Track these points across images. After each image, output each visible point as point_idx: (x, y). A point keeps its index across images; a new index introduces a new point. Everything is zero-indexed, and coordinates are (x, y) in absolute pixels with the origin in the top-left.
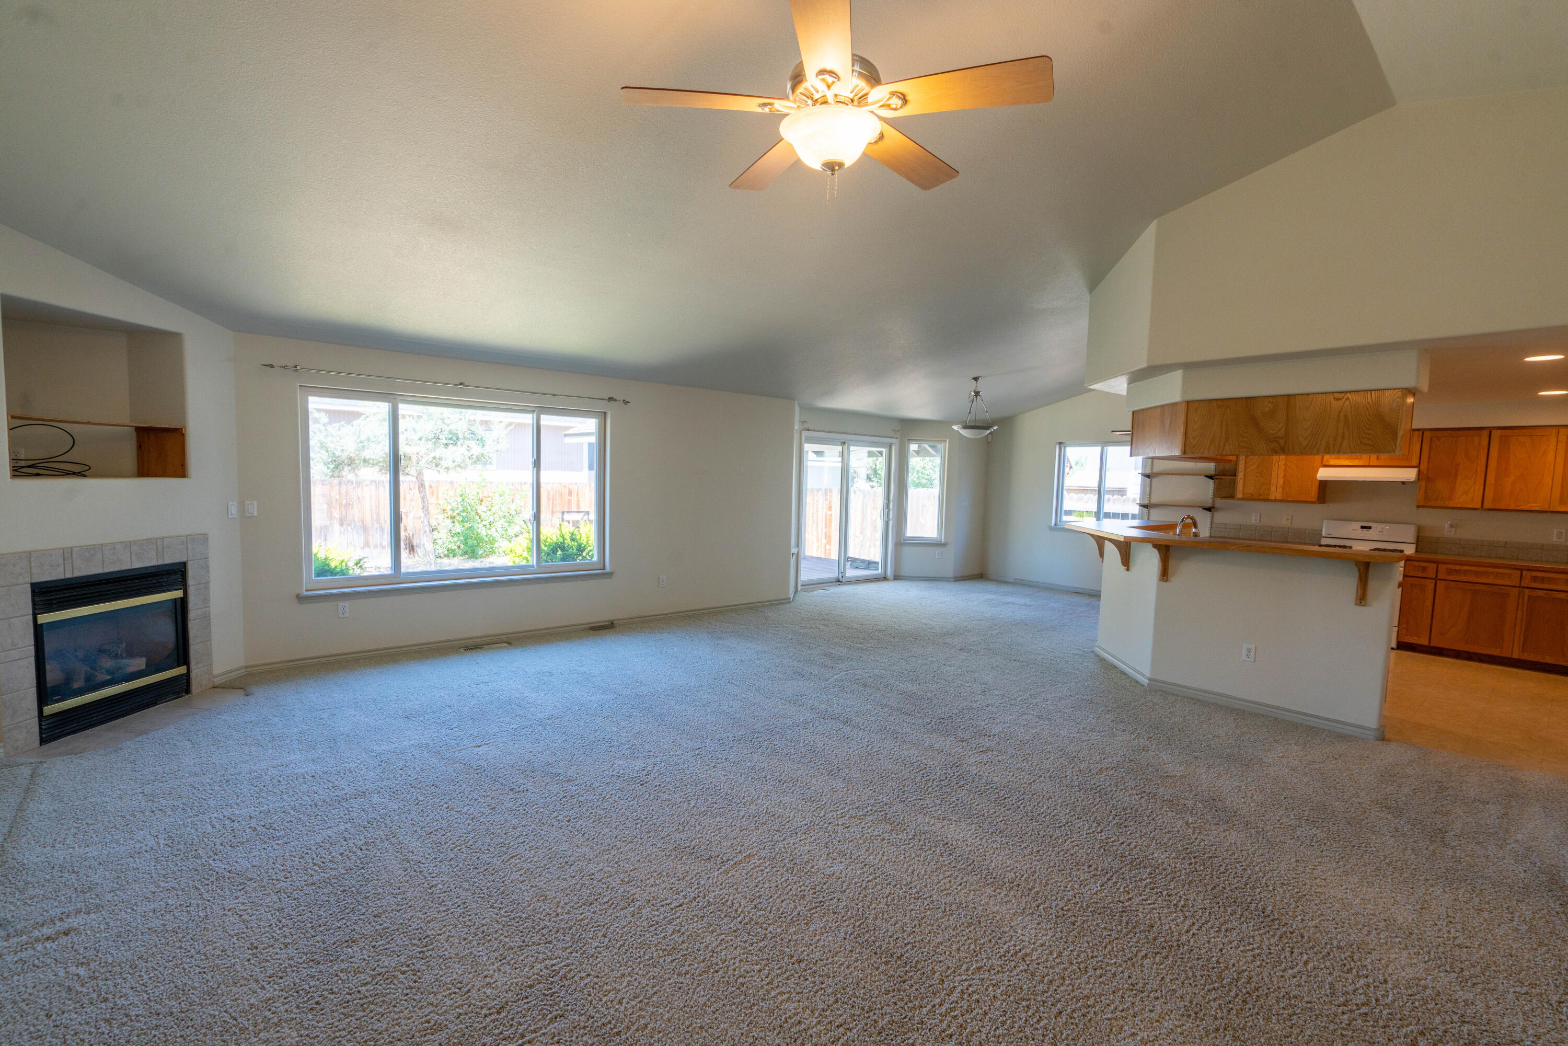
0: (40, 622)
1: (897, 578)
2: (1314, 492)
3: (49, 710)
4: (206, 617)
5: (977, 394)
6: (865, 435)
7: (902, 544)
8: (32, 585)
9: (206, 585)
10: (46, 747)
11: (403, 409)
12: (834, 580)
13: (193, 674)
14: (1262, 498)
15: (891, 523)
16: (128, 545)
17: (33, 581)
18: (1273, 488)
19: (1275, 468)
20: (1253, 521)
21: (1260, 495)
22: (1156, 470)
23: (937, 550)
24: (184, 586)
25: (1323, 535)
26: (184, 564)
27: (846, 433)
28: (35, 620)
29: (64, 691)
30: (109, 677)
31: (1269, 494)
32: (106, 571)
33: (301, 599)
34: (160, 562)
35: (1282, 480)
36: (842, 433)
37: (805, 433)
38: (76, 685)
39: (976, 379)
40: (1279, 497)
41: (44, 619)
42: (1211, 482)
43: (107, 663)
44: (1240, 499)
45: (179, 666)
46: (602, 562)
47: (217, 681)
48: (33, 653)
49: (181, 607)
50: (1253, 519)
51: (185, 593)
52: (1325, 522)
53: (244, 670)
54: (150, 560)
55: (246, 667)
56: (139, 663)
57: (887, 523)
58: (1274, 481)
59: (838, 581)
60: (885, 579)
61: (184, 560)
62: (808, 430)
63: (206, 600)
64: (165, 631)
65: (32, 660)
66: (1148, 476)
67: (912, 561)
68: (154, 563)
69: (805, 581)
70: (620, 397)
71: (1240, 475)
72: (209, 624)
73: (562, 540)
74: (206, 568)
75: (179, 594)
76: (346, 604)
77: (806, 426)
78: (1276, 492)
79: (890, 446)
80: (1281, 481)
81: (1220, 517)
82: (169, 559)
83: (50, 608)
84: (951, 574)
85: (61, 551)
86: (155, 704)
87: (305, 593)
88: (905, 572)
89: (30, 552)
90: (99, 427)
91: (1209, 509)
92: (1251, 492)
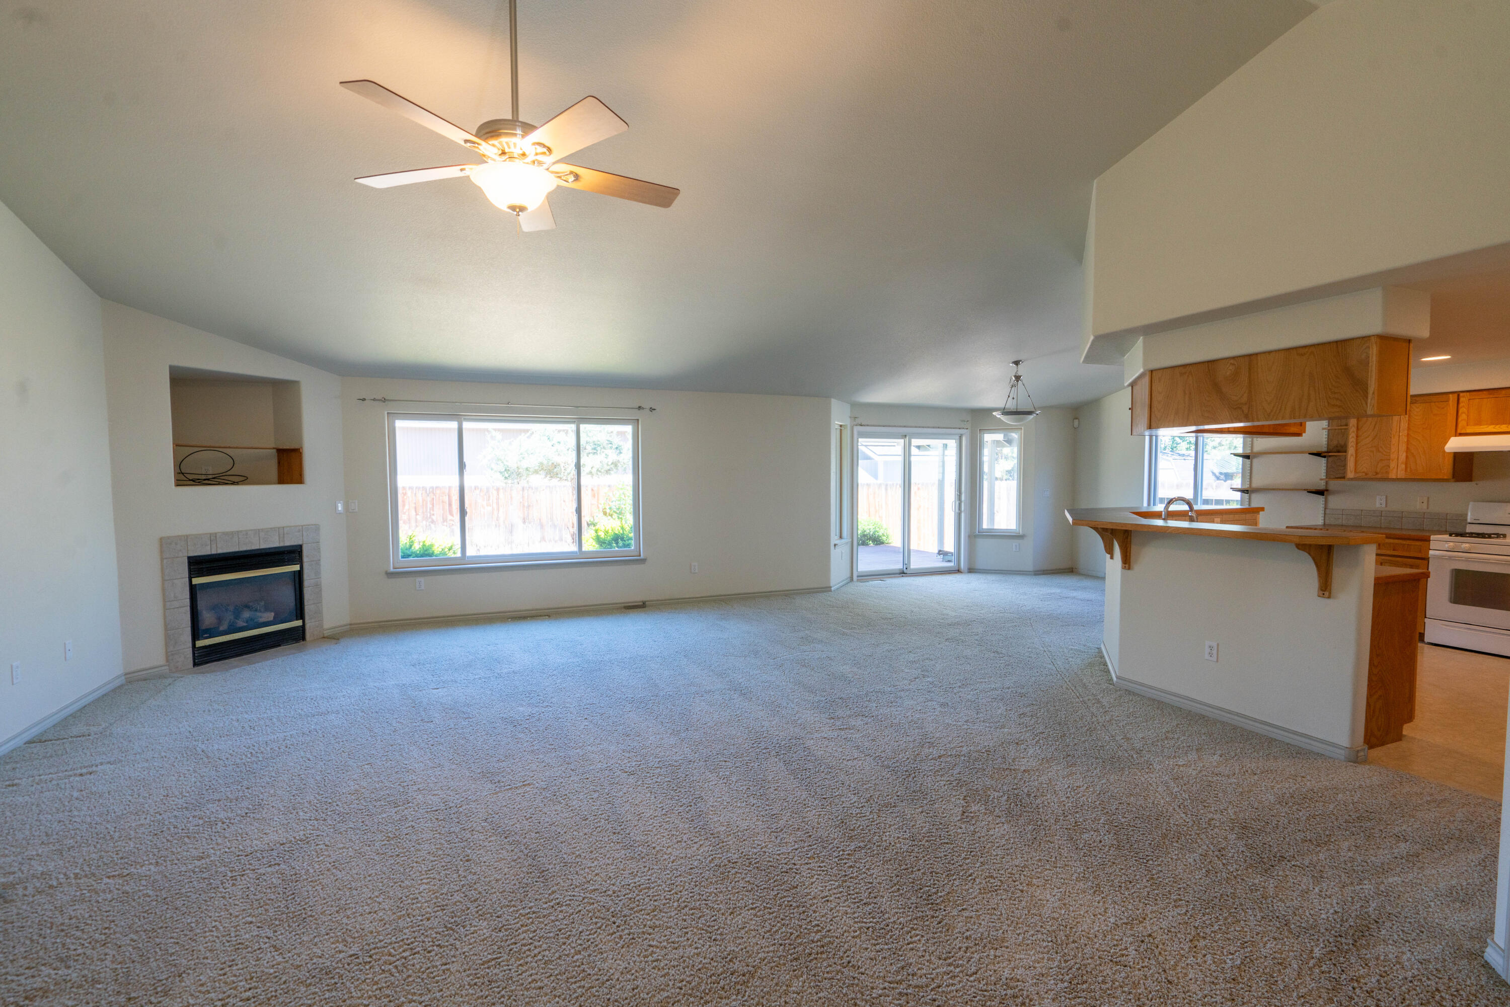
0: (194, 583)
1: (971, 570)
2: (1447, 468)
3: (200, 643)
4: (318, 586)
5: (1018, 378)
6: (928, 427)
7: (976, 536)
8: (189, 558)
9: (318, 563)
10: (196, 668)
11: (466, 425)
12: (898, 572)
13: (307, 626)
14: (1380, 477)
15: (963, 515)
16: (257, 532)
17: (190, 555)
18: (1393, 465)
19: (1394, 441)
20: (1378, 505)
21: (1377, 473)
22: (1256, 449)
23: (1015, 543)
24: (300, 561)
25: (1469, 521)
26: (301, 546)
27: (905, 427)
28: (190, 581)
29: (211, 632)
30: (245, 624)
31: (1387, 473)
32: (241, 549)
33: (390, 575)
34: (282, 545)
35: (1405, 454)
36: (900, 426)
37: (856, 429)
38: (221, 628)
39: (1017, 363)
40: (1401, 474)
41: (196, 581)
42: (1324, 460)
43: (246, 614)
44: (1352, 479)
45: (297, 620)
46: (638, 550)
47: (326, 633)
48: (189, 604)
49: (298, 577)
50: (1379, 503)
51: (302, 567)
52: (1471, 505)
53: (348, 627)
54: (273, 542)
55: (351, 625)
56: (270, 616)
57: (960, 514)
58: (1394, 456)
59: (902, 573)
60: (958, 571)
61: (300, 543)
62: (861, 425)
63: (318, 573)
64: (287, 595)
65: (188, 608)
66: (1246, 457)
67: (987, 552)
68: (276, 545)
69: (862, 572)
70: (647, 406)
71: (1351, 451)
72: (321, 590)
73: (621, 532)
74: (318, 550)
75: (297, 568)
76: (422, 580)
77: (858, 421)
78: (1397, 470)
79: (961, 437)
80: (1403, 456)
81: (1336, 502)
82: (289, 542)
83: (201, 574)
84: (1030, 567)
85: (209, 536)
86: (280, 645)
87: (392, 569)
88: (980, 565)
89: (187, 536)
90: (258, 450)
91: (1320, 493)
92: (1365, 470)
